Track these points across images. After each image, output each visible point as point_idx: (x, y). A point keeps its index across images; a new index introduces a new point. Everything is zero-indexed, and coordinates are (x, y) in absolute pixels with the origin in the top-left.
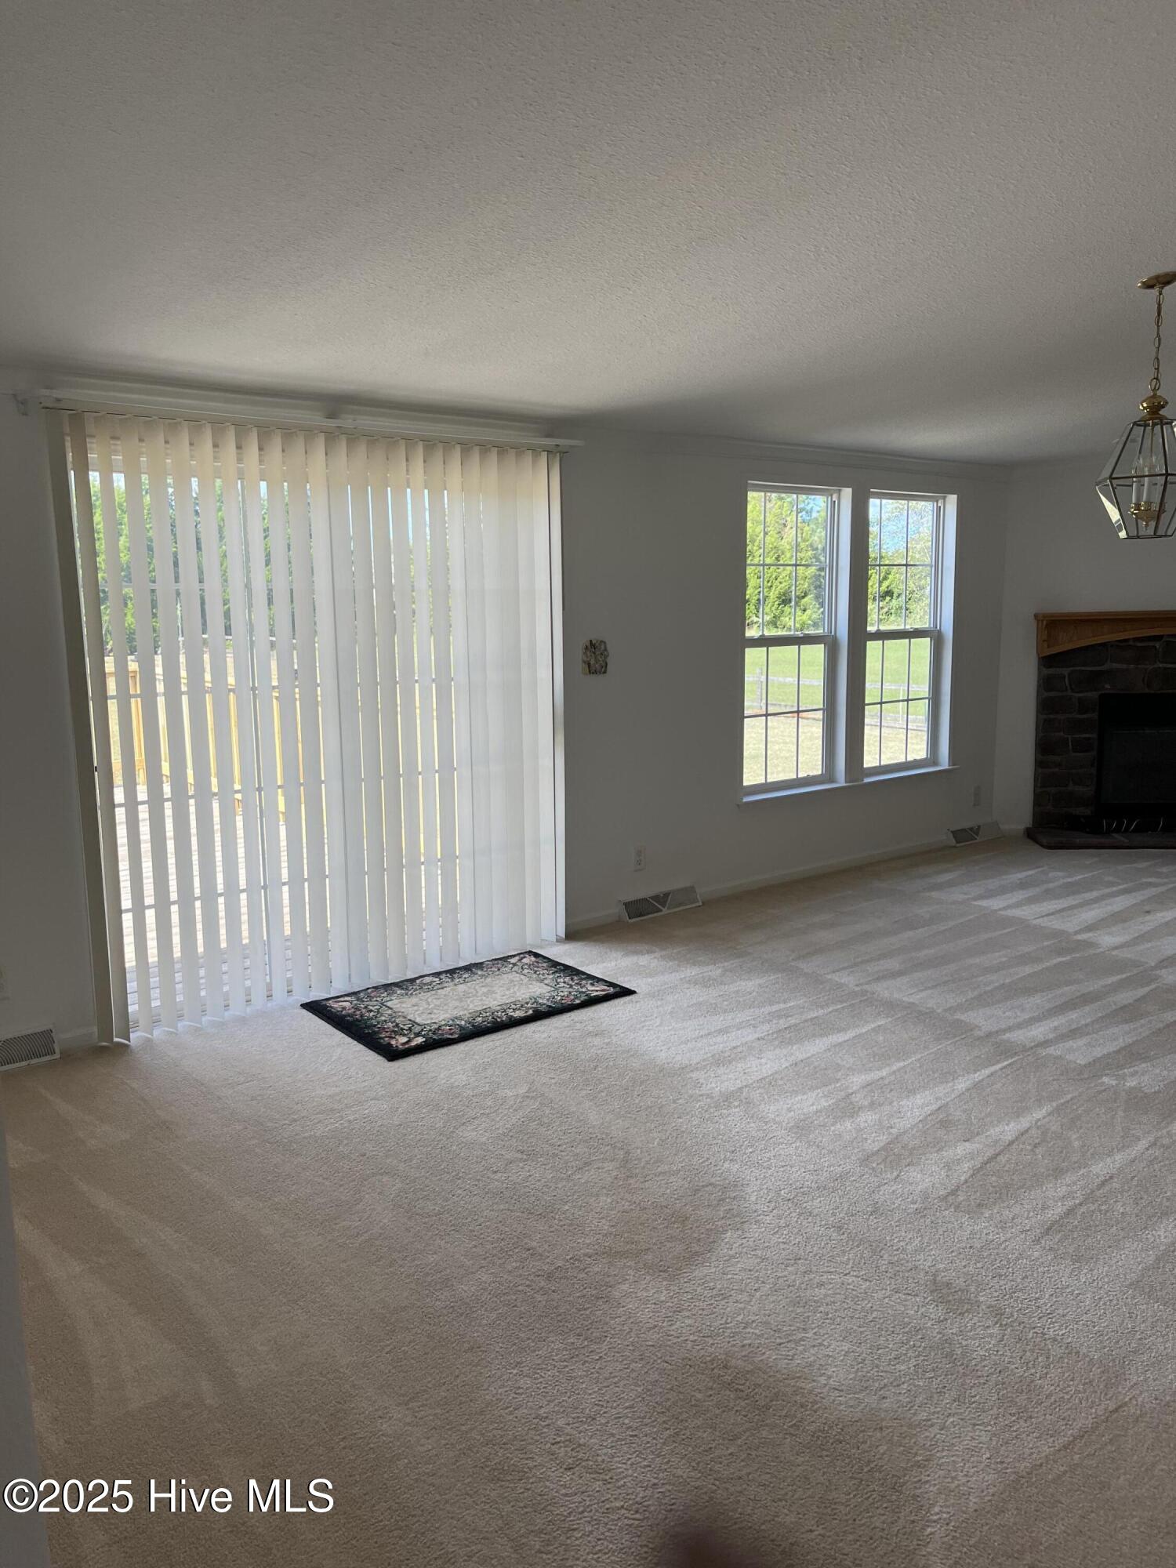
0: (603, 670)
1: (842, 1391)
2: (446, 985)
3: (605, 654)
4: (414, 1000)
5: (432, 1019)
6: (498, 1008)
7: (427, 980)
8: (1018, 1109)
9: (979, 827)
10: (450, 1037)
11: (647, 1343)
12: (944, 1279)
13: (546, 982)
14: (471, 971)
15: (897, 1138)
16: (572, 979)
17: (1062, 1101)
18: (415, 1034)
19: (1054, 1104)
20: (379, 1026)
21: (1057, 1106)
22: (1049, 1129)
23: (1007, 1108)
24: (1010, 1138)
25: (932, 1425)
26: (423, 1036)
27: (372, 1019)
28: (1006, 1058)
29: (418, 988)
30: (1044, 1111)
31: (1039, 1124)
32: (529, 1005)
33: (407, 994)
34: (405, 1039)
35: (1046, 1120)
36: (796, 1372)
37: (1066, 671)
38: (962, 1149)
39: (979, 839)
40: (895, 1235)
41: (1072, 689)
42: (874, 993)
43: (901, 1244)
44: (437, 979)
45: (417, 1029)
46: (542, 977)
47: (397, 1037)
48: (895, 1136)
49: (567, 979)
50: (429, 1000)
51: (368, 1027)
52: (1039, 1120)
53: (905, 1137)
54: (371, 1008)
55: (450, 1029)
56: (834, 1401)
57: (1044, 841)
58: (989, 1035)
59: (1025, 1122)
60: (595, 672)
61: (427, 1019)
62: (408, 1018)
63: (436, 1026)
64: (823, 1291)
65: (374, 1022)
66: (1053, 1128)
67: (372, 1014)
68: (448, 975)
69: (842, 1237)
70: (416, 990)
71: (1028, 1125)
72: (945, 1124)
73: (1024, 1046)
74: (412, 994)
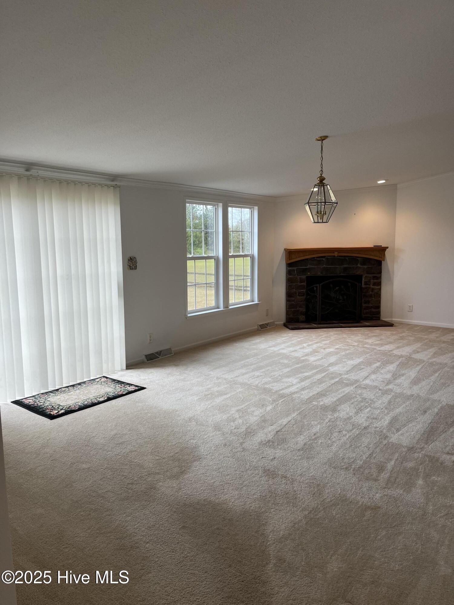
0: (135, 268)
1: (237, 506)
2: (72, 391)
3: (136, 262)
4: (58, 397)
5: (67, 403)
6: (93, 398)
7: (64, 389)
8: (287, 414)
9: (268, 323)
10: (75, 409)
11: (170, 500)
12: (267, 469)
13: (111, 387)
14: (81, 385)
15: (249, 427)
16: (121, 385)
17: (301, 410)
18: (60, 409)
19: (299, 412)
20: (45, 408)
21: (300, 412)
22: (297, 420)
23: (284, 414)
24: (285, 423)
25: (267, 512)
26: (64, 410)
27: (42, 405)
28: (283, 399)
29: (60, 392)
30: (295, 414)
31: (294, 418)
32: (105, 396)
33: (55, 395)
34: (57, 412)
35: (296, 417)
36: (222, 503)
37: (295, 268)
38: (271, 428)
39: (268, 327)
40: (251, 457)
41: (297, 275)
42: (237, 381)
43: (253, 459)
44: (67, 389)
45: (61, 408)
46: (110, 385)
47: (53, 411)
48: (248, 426)
49: (119, 385)
50: (65, 396)
51: (41, 408)
52: (294, 417)
53: (252, 426)
54: (41, 401)
55: (75, 407)
56: (235, 509)
57: (290, 327)
58: (276, 391)
59: (290, 418)
60: (132, 269)
61: (65, 404)
62: (57, 403)
63: (69, 406)
64: (229, 477)
65: (43, 406)
66: (299, 419)
67: (42, 404)
68: (72, 387)
69: (234, 460)
70: (59, 393)
71: (291, 419)
72: (264, 421)
73: (288, 394)
74: (57, 395)
